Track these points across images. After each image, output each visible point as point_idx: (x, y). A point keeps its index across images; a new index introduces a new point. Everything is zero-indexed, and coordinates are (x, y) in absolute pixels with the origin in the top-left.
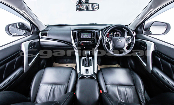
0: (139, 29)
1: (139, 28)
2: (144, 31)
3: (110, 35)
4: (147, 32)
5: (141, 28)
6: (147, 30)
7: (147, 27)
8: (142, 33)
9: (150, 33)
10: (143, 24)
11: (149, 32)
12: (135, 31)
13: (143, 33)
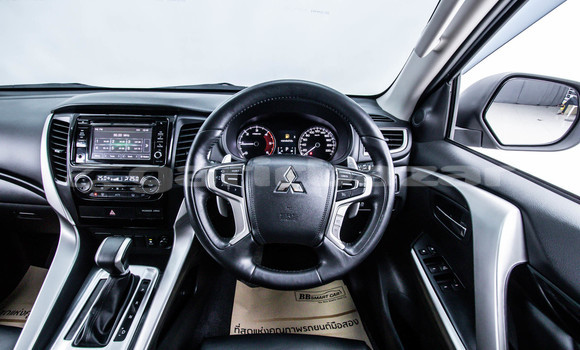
0: (428, 116)
1: (429, 109)
2: (454, 128)
3: (279, 144)
4: (474, 130)
5: (438, 110)
6: (474, 121)
7: (474, 104)
8: (447, 139)
9: (488, 139)
10: (446, 89)
11: (483, 133)
12: (407, 124)
13: (452, 138)
